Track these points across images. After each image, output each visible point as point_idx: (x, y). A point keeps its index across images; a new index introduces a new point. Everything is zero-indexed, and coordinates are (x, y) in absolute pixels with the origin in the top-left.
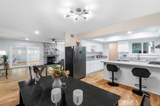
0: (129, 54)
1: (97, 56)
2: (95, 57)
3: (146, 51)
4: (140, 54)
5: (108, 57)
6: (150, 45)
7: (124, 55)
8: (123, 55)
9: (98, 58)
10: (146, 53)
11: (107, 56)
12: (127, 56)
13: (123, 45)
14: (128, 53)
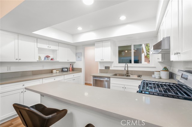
0: (113, 65)
1: (63, 69)
2: (54, 71)
3: (139, 60)
4: (129, 65)
5: (83, 70)
6: (143, 52)
7: (106, 67)
8: (104, 67)
9: (64, 73)
10: (138, 63)
11: (81, 69)
12: (110, 69)
13: (103, 48)
14: (112, 62)
